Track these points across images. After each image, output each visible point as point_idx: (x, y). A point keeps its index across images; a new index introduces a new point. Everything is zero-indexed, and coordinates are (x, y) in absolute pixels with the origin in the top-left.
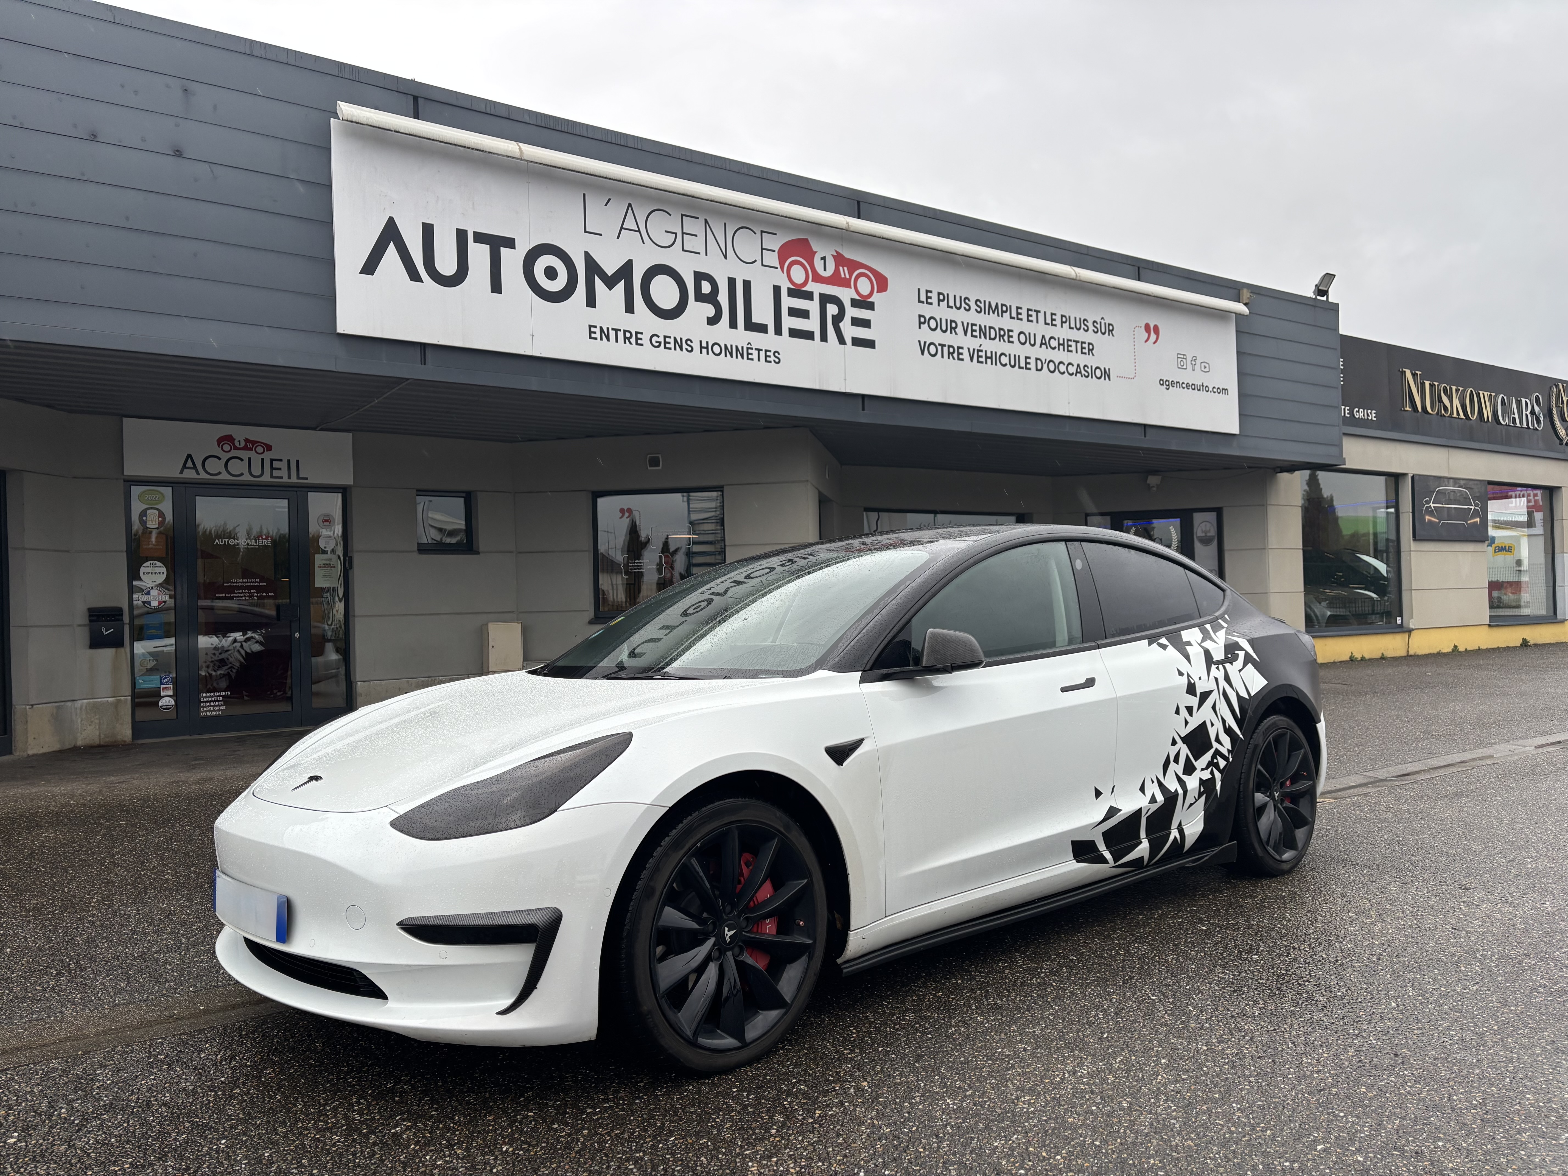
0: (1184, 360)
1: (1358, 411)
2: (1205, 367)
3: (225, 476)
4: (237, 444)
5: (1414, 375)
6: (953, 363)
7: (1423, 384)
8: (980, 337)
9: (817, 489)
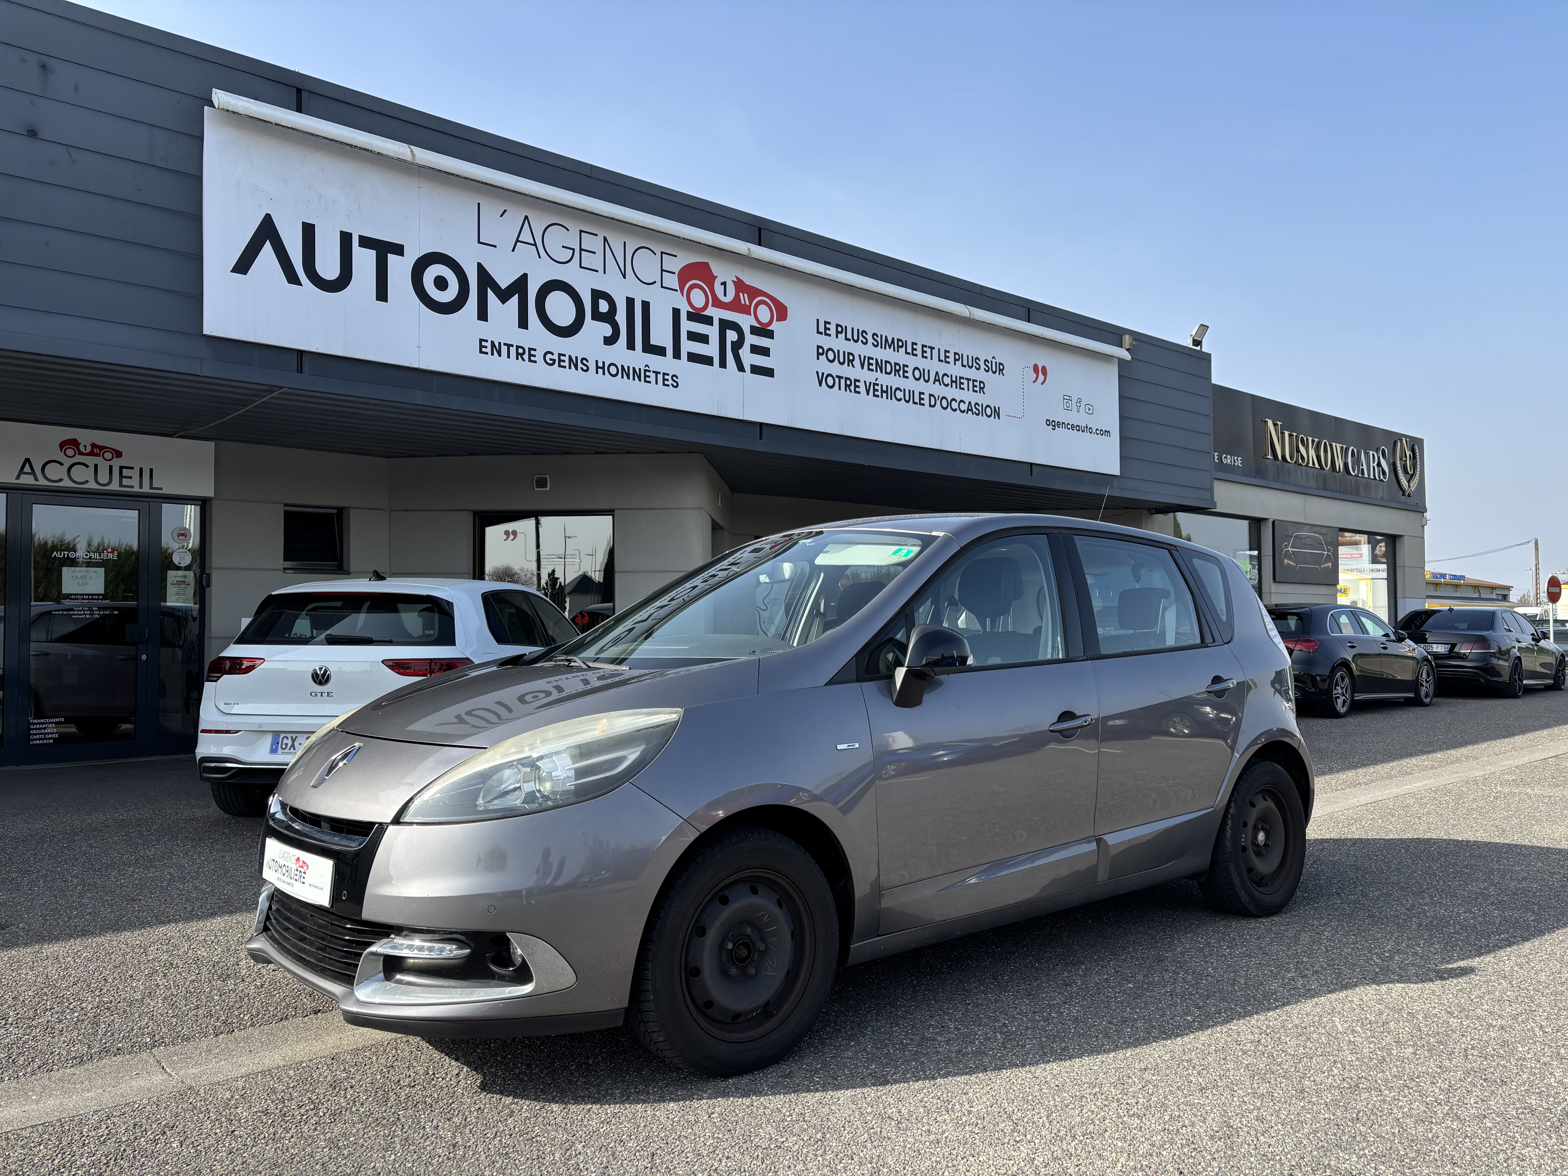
0: (1070, 402)
1: (1226, 458)
2: (1089, 410)
3: (67, 483)
4: (82, 448)
5: (1275, 425)
6: (850, 395)
7: (1283, 433)
8: (876, 371)
9: (710, 516)
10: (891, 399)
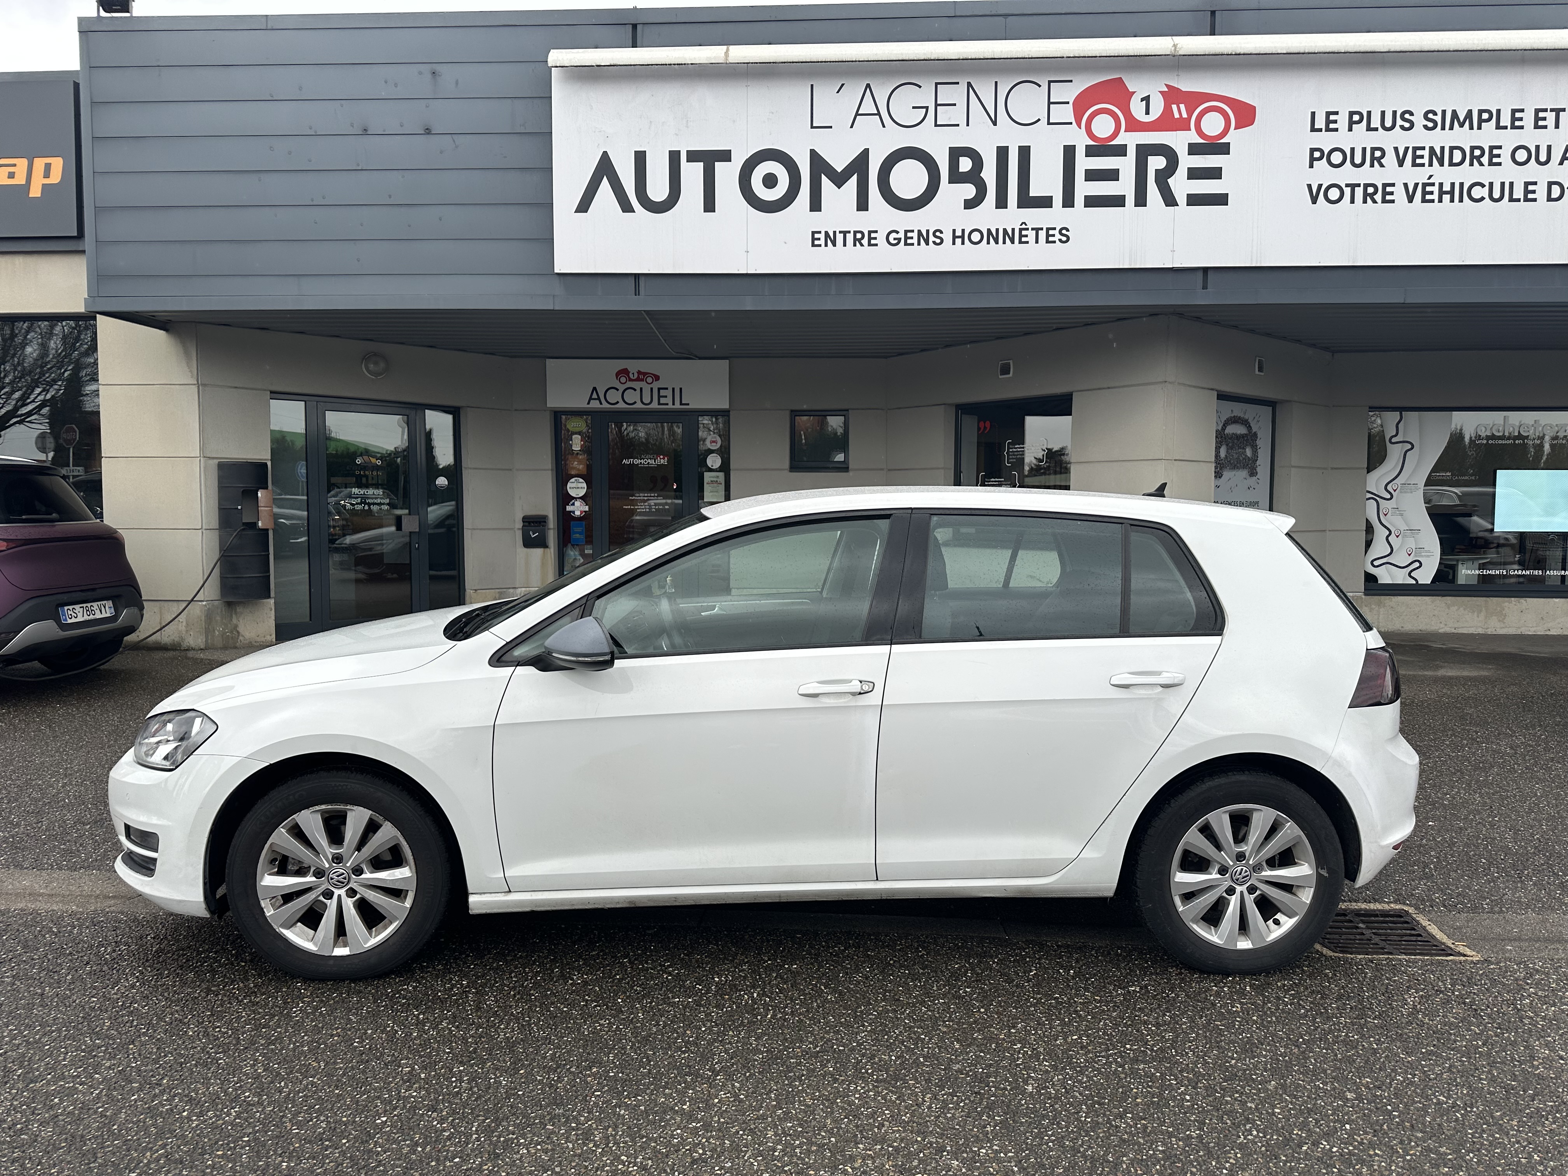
3: (621, 405)
4: (631, 376)
8: (1431, 165)
9: (1212, 389)
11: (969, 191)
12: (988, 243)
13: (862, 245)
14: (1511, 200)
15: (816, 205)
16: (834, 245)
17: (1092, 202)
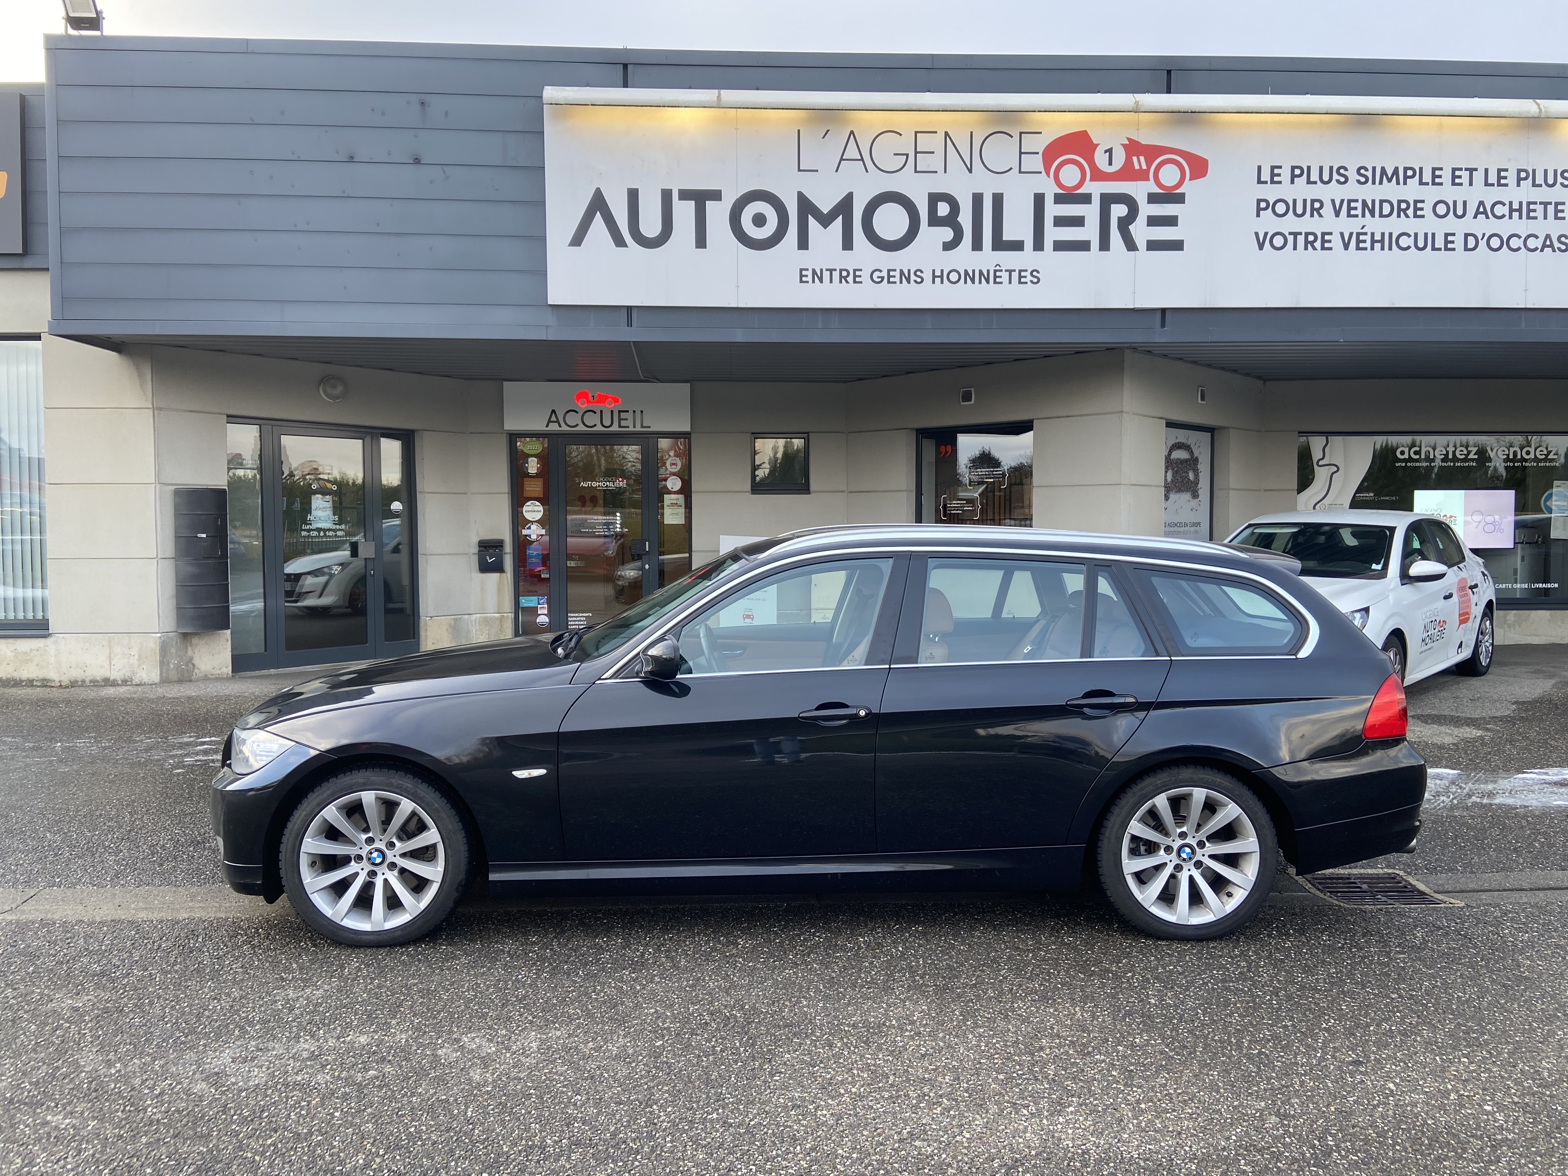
3: (581, 428)
6: (1315, 255)
8: (1363, 216)
9: (1161, 418)
10: (1390, 248)
11: (947, 234)
12: (966, 282)
13: (847, 282)
14: (1434, 249)
15: (803, 243)
16: (821, 281)
17: (1060, 246)
